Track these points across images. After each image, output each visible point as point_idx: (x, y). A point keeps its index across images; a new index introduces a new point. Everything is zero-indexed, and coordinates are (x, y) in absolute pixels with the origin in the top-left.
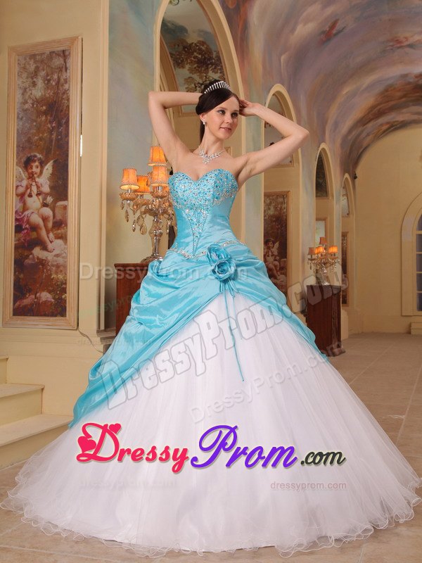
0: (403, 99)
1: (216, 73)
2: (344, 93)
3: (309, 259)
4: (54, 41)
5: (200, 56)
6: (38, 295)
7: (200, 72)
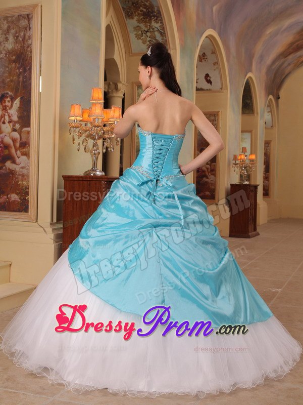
1: (158, 23)
2: (268, 33)
4: (21, 7)
5: (145, 10)
6: (9, 196)
7: (145, 22)
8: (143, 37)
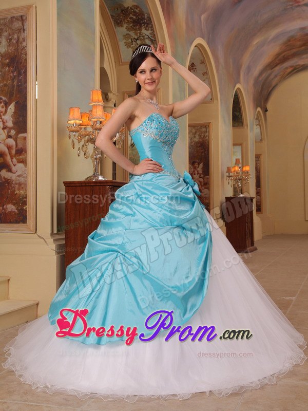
0: (303, 48)
1: (148, 30)
2: (255, 43)
3: (227, 176)
4: (14, 9)
5: (135, 17)
6: (5, 207)
7: (135, 30)
8: (133, 45)
